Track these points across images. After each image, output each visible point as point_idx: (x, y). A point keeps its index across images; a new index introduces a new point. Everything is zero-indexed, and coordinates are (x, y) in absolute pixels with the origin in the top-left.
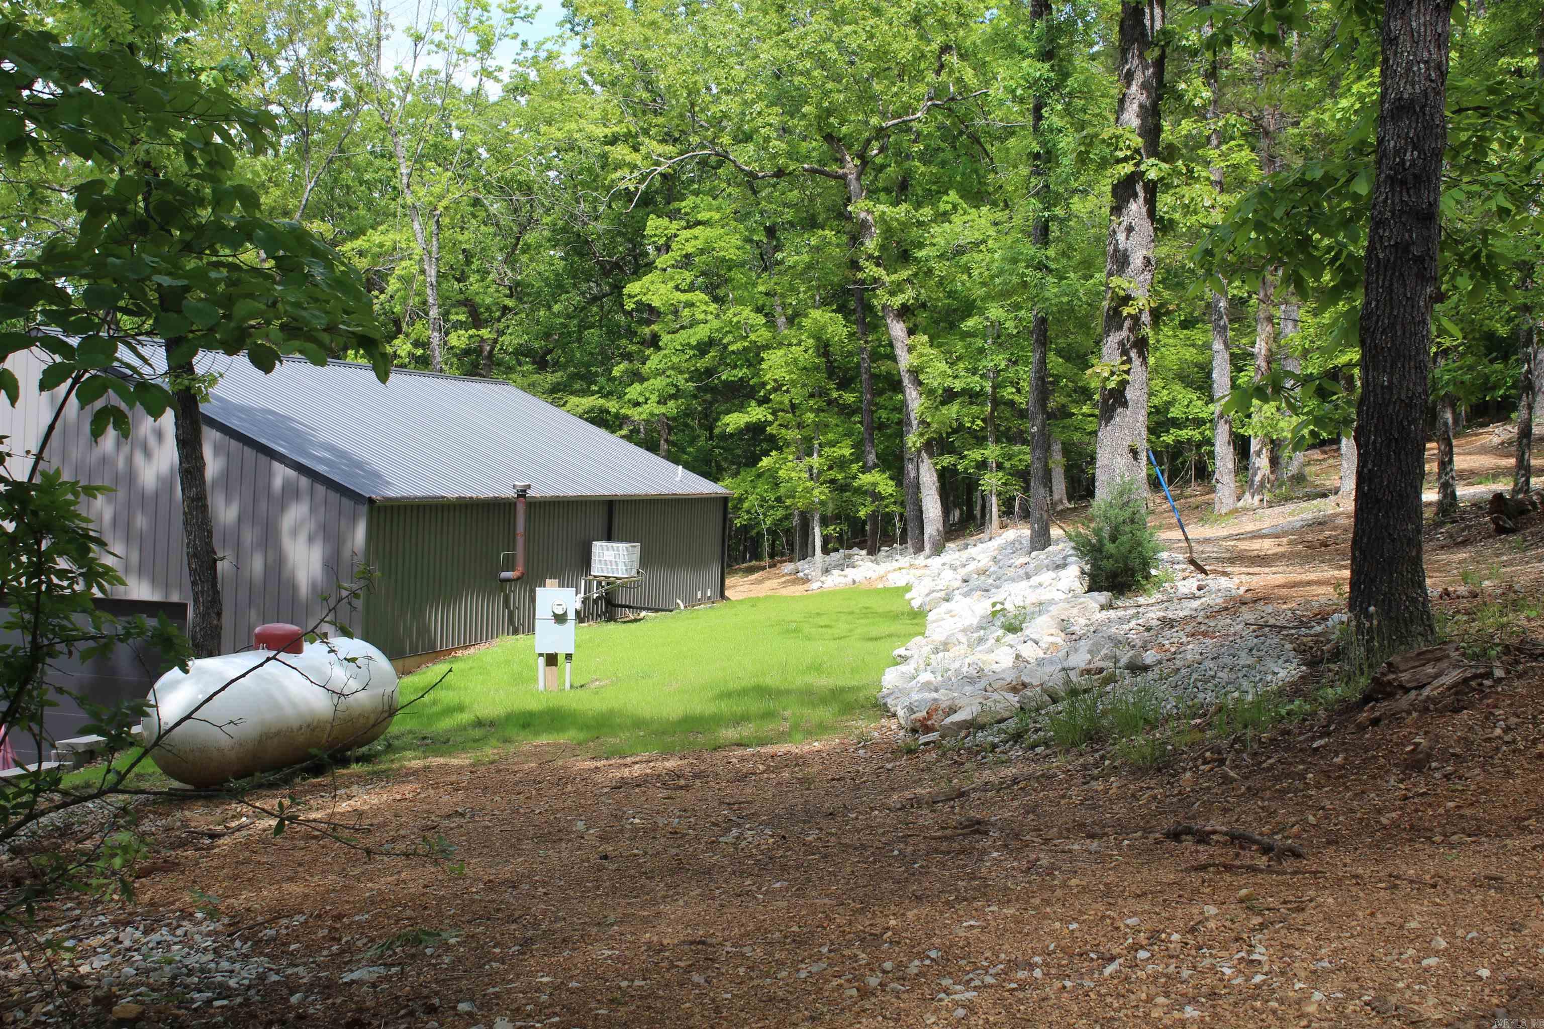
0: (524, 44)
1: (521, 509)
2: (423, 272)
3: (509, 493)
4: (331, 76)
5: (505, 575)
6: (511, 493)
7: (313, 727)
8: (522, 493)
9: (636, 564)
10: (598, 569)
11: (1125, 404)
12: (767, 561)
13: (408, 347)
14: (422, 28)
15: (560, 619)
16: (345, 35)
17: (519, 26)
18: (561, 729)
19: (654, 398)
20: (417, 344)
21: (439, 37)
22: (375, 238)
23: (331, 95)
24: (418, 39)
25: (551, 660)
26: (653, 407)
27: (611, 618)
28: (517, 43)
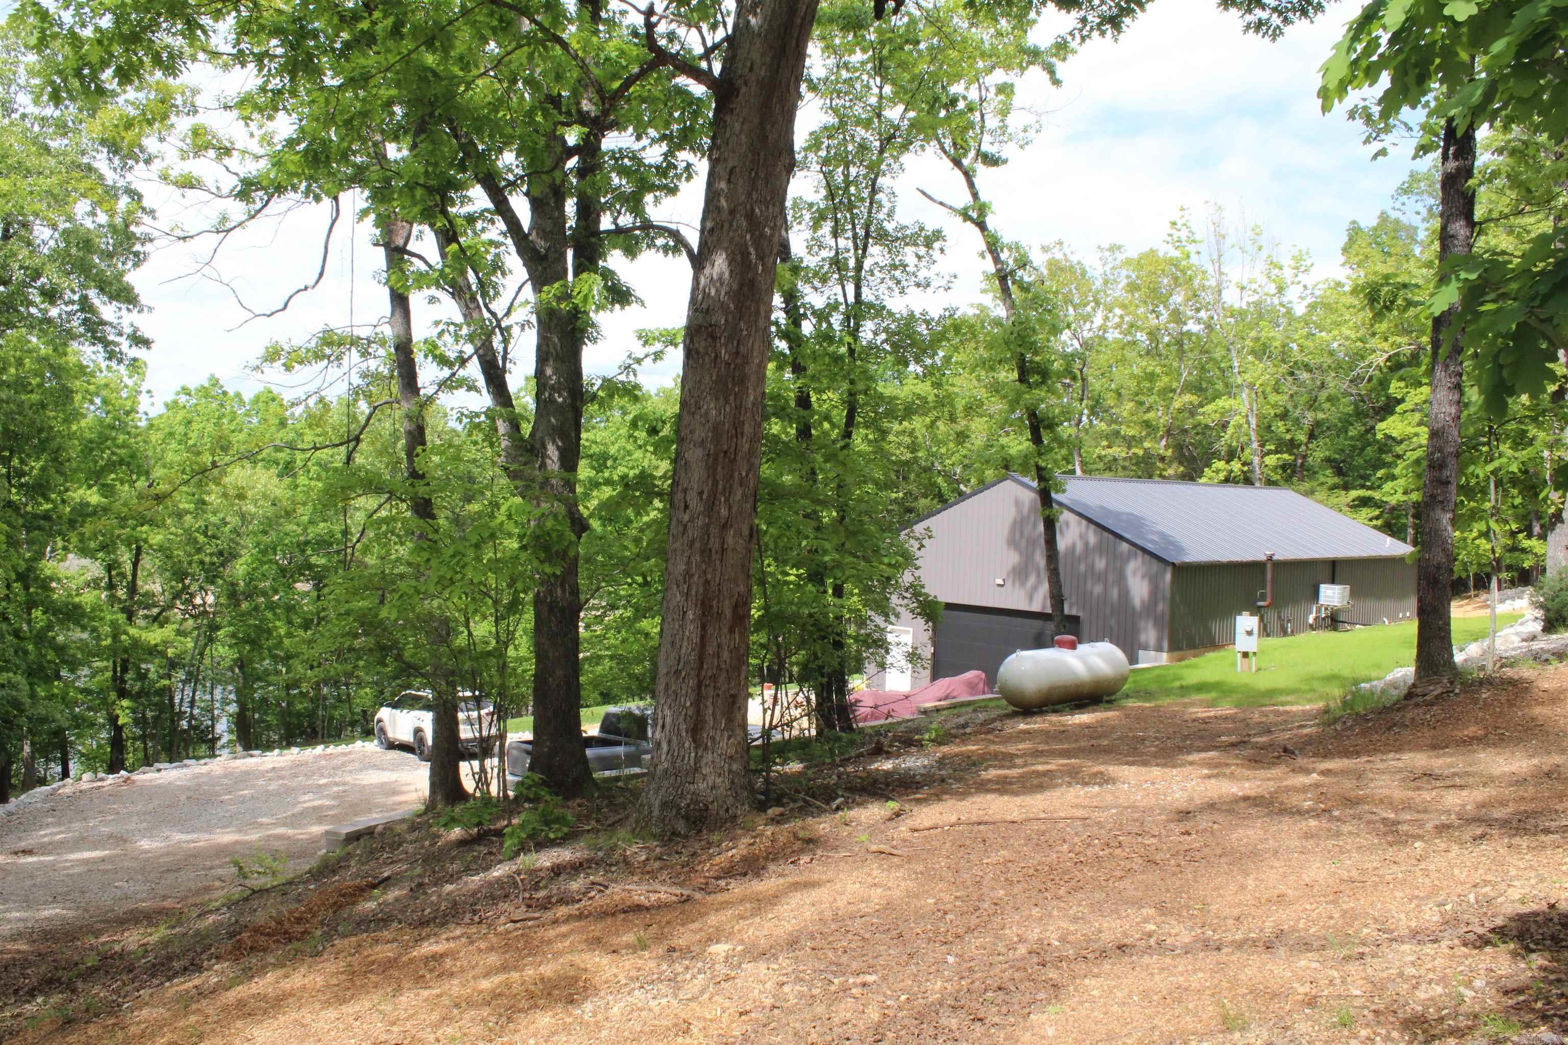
0: (1305, 287)
1: (1269, 567)
2: (1248, 422)
3: (1262, 558)
4: (1198, 310)
5: (1260, 603)
6: (1264, 558)
7: (1079, 685)
8: (1270, 558)
9: (1347, 598)
10: (1323, 600)
11: (1562, 522)
12: (1472, 593)
13: (1239, 466)
14: (1245, 283)
15: (1250, 633)
16: (1203, 288)
17: (1301, 277)
18: (1209, 691)
19: (1400, 491)
20: (1244, 464)
21: (1254, 286)
22: (1223, 403)
23: (1199, 321)
24: (1243, 288)
25: (1245, 655)
26: (1399, 497)
27: (1335, 629)
28: (1300, 287)
